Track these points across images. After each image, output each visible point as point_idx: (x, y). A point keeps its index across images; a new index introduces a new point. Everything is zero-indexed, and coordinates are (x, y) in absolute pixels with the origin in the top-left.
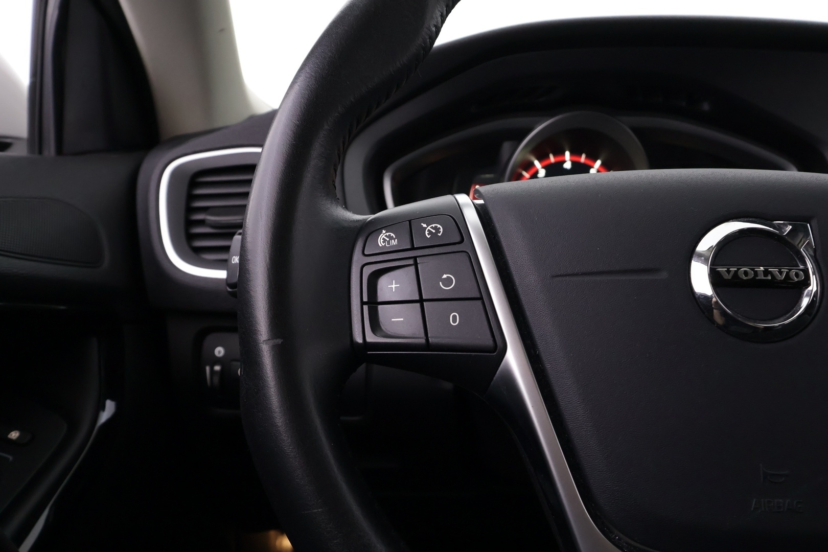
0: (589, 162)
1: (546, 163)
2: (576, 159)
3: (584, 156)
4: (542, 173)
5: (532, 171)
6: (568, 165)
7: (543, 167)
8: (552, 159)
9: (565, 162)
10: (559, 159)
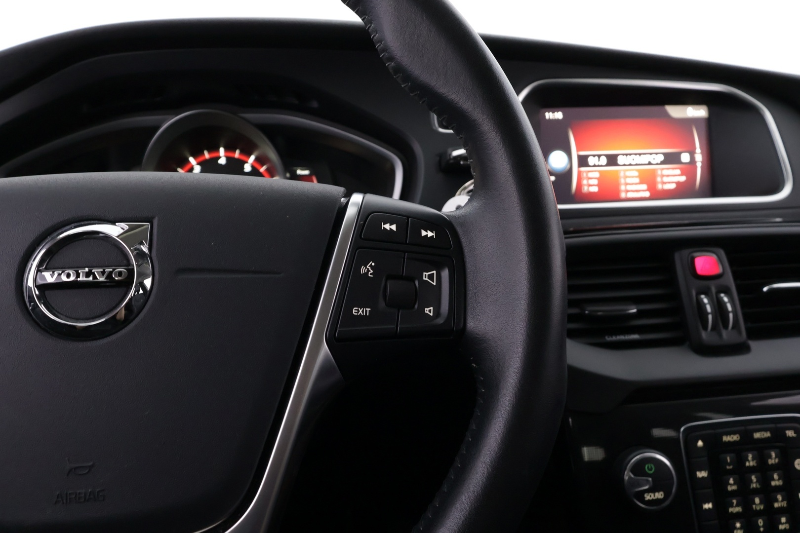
0: (243, 158)
1: (201, 159)
2: (230, 154)
3: (238, 152)
4: (197, 169)
5: (188, 167)
6: (222, 161)
7: (198, 164)
8: (207, 155)
9: (219, 157)
10: (214, 155)
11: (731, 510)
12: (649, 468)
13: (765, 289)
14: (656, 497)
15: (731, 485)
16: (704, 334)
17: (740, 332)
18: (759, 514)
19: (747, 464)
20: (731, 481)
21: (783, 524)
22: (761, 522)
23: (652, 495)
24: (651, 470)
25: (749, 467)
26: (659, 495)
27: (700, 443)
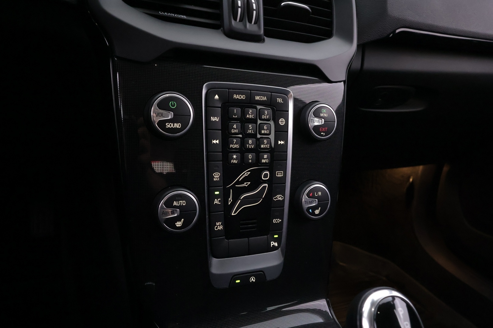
11: (231, 146)
12: (173, 105)
13: (282, 4)
14: (175, 126)
15: (234, 128)
16: (233, 22)
17: (259, 27)
18: (250, 151)
19: (248, 116)
20: (235, 126)
21: (265, 159)
22: (250, 156)
23: (172, 125)
24: (174, 106)
25: (249, 119)
26: (177, 126)
27: (217, 97)
